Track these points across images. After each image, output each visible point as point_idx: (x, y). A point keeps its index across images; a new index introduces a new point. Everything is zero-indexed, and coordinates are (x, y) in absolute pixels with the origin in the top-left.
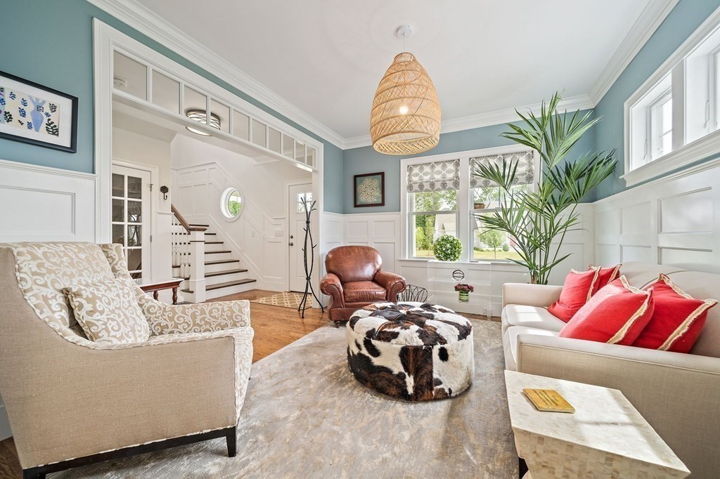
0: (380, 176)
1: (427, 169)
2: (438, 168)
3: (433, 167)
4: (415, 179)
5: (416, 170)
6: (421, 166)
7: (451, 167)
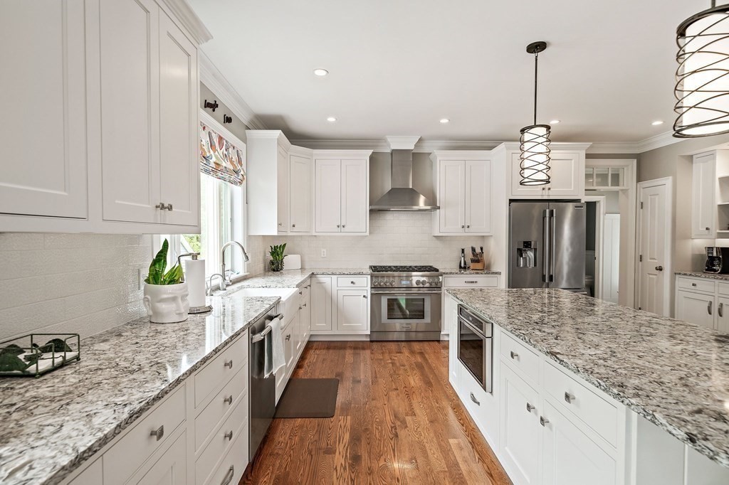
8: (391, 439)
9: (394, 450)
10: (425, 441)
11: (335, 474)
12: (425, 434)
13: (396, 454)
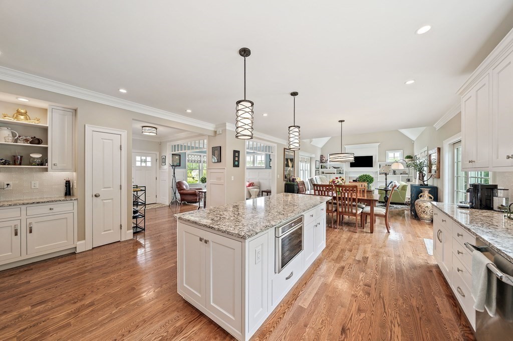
0: (179, 156)
1: (193, 156)
2: (196, 156)
4: (190, 159)
5: (190, 156)
7: (199, 157)
8: (349, 329)
9: (351, 319)
10: (323, 315)
11: (399, 321)
12: (319, 320)
13: (350, 315)
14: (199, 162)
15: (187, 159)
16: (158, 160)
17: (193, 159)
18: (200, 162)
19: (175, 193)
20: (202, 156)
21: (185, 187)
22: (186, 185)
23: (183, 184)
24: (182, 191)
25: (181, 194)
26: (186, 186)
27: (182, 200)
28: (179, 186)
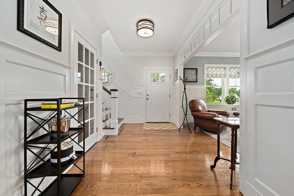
0: (196, 70)
1: (214, 69)
2: (218, 69)
3: (216, 69)
4: (210, 73)
5: (210, 69)
6: (212, 68)
7: (222, 69)
14: (223, 76)
15: (206, 72)
16: (172, 76)
17: (215, 73)
18: (225, 76)
19: (186, 115)
20: (228, 68)
21: (200, 108)
22: (203, 105)
23: (199, 103)
24: (195, 113)
25: (195, 117)
26: (203, 107)
27: (196, 125)
28: (193, 105)
